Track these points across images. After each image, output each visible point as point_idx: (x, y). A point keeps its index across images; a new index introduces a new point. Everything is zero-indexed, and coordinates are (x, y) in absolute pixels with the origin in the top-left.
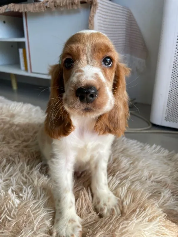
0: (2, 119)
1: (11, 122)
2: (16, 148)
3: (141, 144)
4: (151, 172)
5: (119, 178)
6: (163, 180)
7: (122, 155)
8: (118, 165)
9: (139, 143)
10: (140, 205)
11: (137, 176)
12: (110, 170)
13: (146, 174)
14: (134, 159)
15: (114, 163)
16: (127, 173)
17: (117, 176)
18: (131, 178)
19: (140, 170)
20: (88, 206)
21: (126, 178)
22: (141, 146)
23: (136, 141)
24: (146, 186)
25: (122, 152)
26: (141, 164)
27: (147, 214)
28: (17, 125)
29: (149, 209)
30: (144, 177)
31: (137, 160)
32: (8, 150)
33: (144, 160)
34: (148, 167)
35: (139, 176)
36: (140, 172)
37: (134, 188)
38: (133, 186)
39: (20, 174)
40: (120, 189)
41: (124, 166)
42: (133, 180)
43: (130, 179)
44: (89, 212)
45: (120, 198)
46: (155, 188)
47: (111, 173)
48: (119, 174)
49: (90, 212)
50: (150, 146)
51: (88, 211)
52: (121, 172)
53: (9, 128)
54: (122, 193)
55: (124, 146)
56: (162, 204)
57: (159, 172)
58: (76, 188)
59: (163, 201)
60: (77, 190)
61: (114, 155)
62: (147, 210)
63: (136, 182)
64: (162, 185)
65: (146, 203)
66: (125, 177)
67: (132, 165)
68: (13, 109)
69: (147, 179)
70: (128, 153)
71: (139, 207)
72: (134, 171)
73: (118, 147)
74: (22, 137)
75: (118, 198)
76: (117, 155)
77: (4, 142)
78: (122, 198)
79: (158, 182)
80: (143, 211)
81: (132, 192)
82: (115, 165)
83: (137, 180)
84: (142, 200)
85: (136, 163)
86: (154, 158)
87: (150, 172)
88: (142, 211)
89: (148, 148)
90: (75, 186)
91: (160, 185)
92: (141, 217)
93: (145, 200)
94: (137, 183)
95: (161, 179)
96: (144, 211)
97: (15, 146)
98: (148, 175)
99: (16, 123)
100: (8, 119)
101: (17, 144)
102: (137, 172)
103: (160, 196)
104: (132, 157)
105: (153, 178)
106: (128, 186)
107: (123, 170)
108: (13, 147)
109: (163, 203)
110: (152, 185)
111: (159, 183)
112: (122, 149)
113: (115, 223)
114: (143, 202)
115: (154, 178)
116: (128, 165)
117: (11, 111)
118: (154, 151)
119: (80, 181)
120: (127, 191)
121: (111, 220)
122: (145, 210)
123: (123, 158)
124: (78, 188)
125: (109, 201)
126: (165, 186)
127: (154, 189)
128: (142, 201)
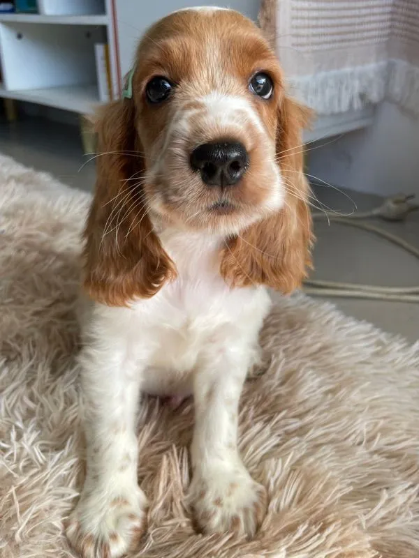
0: (30, 236)
1: (47, 246)
2: (36, 318)
3: (383, 337)
4: (382, 422)
5: (280, 431)
6: (407, 452)
7: (310, 364)
8: (291, 394)
9: (376, 332)
10: (313, 516)
11: (333, 429)
12: (265, 405)
13: (362, 426)
14: (341, 379)
15: (282, 384)
16: (308, 419)
17: (277, 422)
18: (314, 433)
19: (348, 413)
20: (172, 500)
21: (301, 431)
22: (379, 343)
23: (369, 326)
24: (351, 463)
25: (314, 356)
26: (355, 396)
27: (324, 544)
28: (59, 256)
29: (334, 532)
30: (353, 437)
31: (350, 383)
32: (17, 321)
33: (366, 384)
34: (372, 408)
35: (339, 433)
36: (345, 420)
37: (310, 465)
38: (311, 460)
39: (22, 390)
40: (273, 462)
41: (307, 397)
42: (319, 442)
43: (309, 439)
44: (168, 515)
45: (267, 487)
46: (375, 471)
47: (264, 412)
48: (284, 418)
49: (172, 517)
50: (405, 344)
51: (166, 514)
52: (292, 414)
53: (36, 262)
54: (273, 475)
55: (326, 339)
56: (380, 522)
57: (405, 425)
58: (154, 445)
59: (383, 513)
60: (155, 449)
61: (287, 363)
62: (327, 533)
63: (324, 447)
64: (399, 466)
65: (330, 514)
66: (301, 428)
67: (330, 396)
68: (63, 210)
69: (360, 443)
70: (331, 360)
71: (308, 522)
72: (330, 416)
73: (308, 340)
74: (57, 288)
75: (261, 487)
76: (298, 362)
77: (11, 300)
78: (272, 487)
79: (391, 456)
80: (316, 534)
81: (302, 476)
82: (283, 390)
83: (331, 442)
84: (322, 503)
85: (343, 391)
86: (407, 383)
87: (376, 424)
88: (311, 534)
89: (399, 351)
90: (154, 439)
91: (396, 465)
92: (305, 548)
93: (334, 503)
94: (328, 451)
95: (403, 449)
96: (318, 535)
97: (37, 313)
98: (368, 433)
99: (60, 249)
100: (44, 236)
101: (39, 308)
102: (338, 418)
103: (377, 499)
104: (337, 374)
105: (378, 443)
106: (298, 456)
107: (301, 409)
108: (28, 314)
109: (383, 518)
110: (369, 460)
111: (394, 460)
112: (319, 345)
113: (223, 555)
114: (325, 508)
115: (385, 440)
116: (320, 396)
117: (56, 217)
118: (413, 361)
119: (174, 424)
120: (289, 469)
121: (216, 543)
122: (322, 530)
123: (310, 372)
124: (158, 446)
125: (230, 494)
126: (408, 468)
127: (371, 476)
128: (323, 506)
